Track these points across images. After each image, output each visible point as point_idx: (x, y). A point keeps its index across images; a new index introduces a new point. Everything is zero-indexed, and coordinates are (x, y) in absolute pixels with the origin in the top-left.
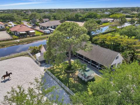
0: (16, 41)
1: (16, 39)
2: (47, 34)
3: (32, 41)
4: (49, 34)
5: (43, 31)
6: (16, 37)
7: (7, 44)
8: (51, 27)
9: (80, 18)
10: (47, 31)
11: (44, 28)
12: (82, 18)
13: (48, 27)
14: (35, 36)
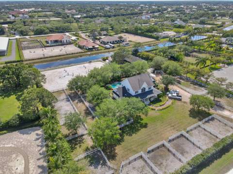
0: (87, 53)
1: (87, 52)
2: (108, 49)
3: (98, 53)
4: (109, 48)
5: (104, 46)
6: (86, 51)
7: (83, 55)
8: (111, 43)
9: (139, 31)
10: (108, 46)
11: (105, 43)
12: (142, 32)
13: (108, 42)
14: (99, 50)
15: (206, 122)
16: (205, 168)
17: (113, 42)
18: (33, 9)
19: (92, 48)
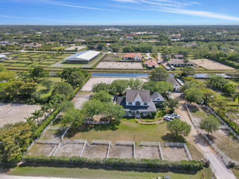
15: (170, 146)
16: (118, 170)
17: (179, 65)
18: (146, 32)
19: (151, 68)
